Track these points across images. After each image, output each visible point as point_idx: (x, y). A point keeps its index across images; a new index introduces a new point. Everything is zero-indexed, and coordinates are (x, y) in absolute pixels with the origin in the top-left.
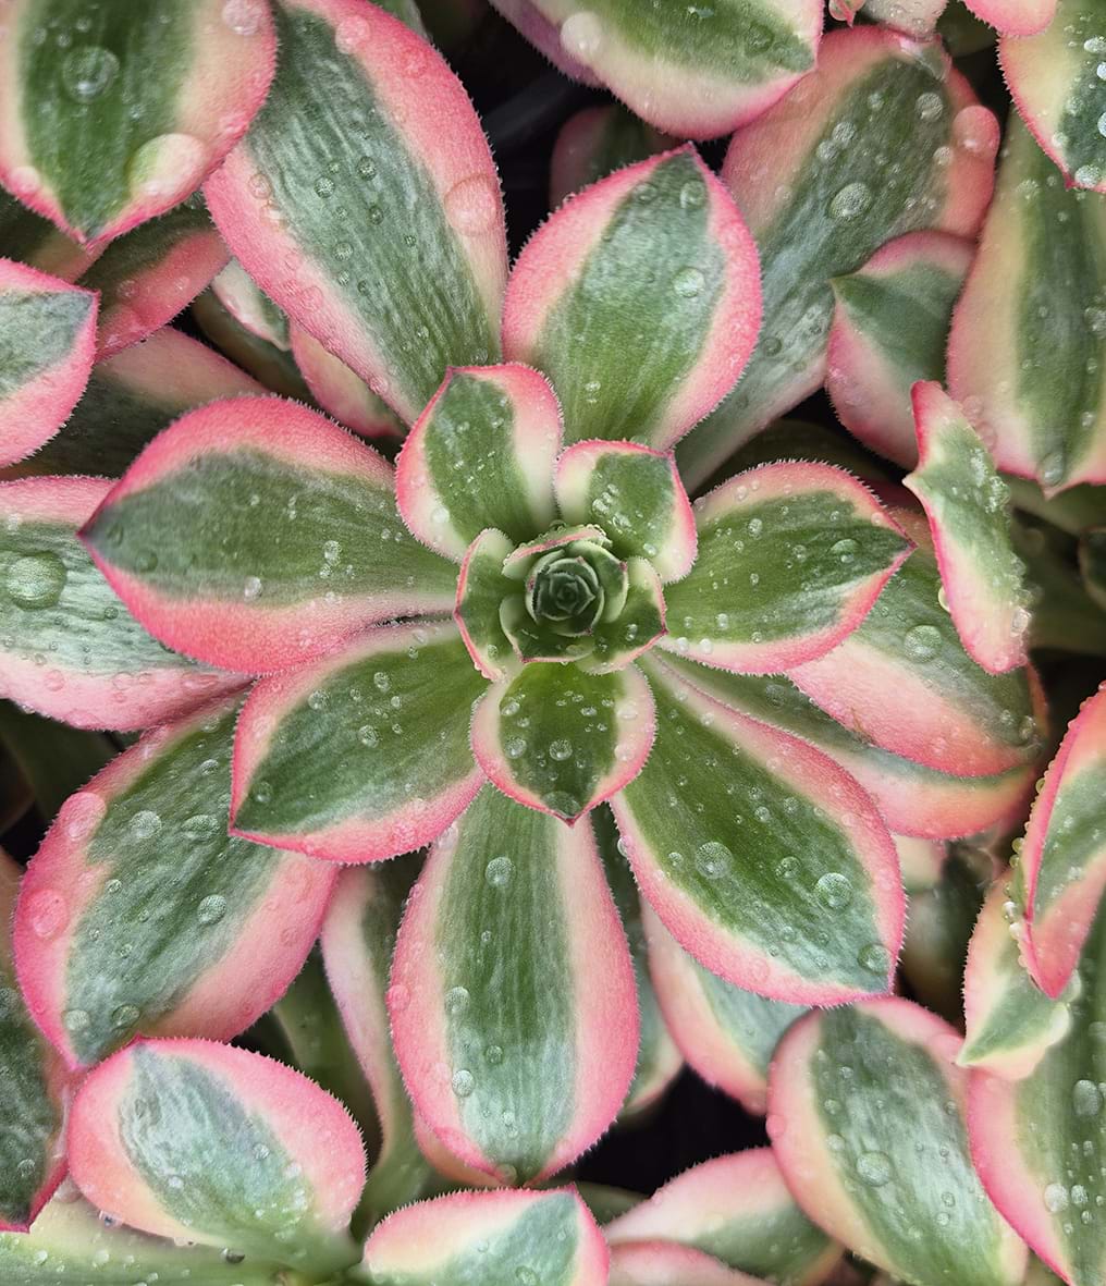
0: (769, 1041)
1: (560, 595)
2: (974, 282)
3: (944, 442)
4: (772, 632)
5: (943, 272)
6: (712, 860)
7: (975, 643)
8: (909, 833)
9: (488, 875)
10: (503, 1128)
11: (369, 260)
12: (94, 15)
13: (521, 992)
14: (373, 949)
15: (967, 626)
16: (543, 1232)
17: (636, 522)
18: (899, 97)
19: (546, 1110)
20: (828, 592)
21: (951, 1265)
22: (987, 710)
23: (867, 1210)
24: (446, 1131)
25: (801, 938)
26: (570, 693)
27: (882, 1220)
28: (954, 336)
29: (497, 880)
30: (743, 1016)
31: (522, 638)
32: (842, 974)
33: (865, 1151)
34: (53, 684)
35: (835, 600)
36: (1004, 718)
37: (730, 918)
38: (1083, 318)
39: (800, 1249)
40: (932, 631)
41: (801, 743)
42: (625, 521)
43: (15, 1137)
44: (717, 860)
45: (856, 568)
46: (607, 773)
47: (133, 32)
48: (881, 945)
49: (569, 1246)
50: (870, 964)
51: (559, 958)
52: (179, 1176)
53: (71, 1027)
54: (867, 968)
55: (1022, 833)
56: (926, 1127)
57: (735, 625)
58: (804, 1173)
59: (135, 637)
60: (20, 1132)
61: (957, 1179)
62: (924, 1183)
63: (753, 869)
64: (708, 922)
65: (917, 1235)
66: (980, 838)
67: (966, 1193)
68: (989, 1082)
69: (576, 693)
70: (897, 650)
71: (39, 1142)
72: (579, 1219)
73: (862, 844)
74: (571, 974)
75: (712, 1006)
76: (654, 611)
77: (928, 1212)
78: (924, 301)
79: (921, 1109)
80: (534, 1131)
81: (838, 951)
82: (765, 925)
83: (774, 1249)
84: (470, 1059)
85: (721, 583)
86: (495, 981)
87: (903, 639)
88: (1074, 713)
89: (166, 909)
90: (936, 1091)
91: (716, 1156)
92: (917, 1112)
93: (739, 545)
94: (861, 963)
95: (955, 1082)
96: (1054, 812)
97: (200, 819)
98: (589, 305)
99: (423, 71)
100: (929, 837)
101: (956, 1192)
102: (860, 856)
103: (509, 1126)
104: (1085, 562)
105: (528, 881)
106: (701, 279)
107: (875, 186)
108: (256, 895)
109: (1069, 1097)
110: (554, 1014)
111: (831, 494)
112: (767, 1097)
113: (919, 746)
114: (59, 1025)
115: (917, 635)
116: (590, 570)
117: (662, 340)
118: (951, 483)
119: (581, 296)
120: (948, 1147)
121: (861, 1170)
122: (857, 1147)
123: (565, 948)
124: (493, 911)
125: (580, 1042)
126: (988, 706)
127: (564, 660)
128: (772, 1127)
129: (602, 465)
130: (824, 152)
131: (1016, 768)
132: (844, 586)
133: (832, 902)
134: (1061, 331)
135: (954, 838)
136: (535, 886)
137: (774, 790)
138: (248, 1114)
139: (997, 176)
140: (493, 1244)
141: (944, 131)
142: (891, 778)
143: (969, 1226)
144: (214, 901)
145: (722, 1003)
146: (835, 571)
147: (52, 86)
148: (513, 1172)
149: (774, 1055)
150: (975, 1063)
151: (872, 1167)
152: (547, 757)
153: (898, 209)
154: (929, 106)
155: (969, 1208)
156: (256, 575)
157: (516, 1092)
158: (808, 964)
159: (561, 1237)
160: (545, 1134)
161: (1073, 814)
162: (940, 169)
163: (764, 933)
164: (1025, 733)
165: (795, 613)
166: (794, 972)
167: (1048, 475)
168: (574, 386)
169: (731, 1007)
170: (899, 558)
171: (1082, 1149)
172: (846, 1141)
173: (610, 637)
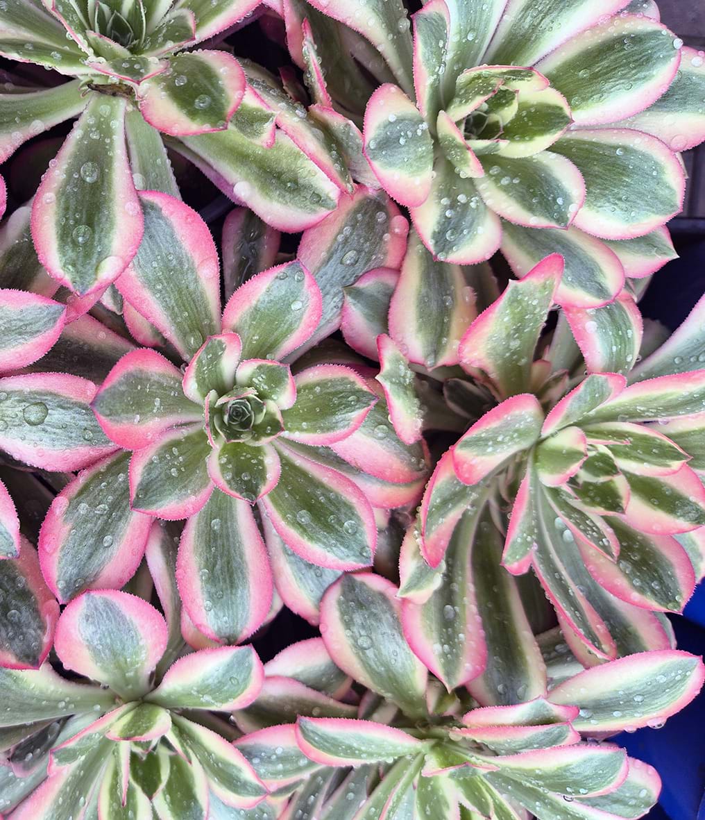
0: (319, 594)
1: (234, 414)
2: (398, 288)
3: (390, 361)
4: (325, 430)
5: (387, 285)
6: (304, 517)
7: (401, 434)
8: (377, 506)
9: (212, 526)
10: (224, 624)
11: (168, 289)
12: (81, 212)
13: (228, 570)
14: (166, 557)
15: (399, 428)
16: (240, 662)
17: (271, 388)
18: (369, 214)
19: (240, 616)
20: (347, 415)
21: (397, 681)
22: (406, 457)
23: (362, 660)
24: (200, 625)
25: (339, 545)
26: (244, 454)
27: (368, 664)
28: (391, 310)
29: (215, 528)
30: (308, 584)
31: (225, 433)
32: (354, 558)
33: (361, 636)
34: (40, 454)
35: (349, 418)
36: (413, 460)
37: (311, 538)
38: (442, 300)
39: (334, 680)
40: (385, 427)
41: (335, 471)
42: (266, 387)
43: (30, 634)
44: (305, 517)
45: (357, 406)
46: (264, 485)
47: (96, 219)
48: (368, 547)
49: (250, 668)
50: (364, 554)
51: (241, 559)
52: (101, 644)
53: (60, 587)
54: (363, 556)
55: (420, 505)
56: (385, 624)
57: (310, 427)
58: (335, 646)
59: (73, 435)
60: (32, 632)
61: (398, 645)
62: (385, 647)
63: (320, 520)
64: (303, 540)
65: (383, 669)
66: (404, 508)
67: (402, 650)
68: (411, 606)
69: (247, 454)
70: (372, 435)
71: (39, 635)
72: (254, 657)
73: (360, 510)
74: (247, 564)
75: (296, 580)
76: (278, 422)
77: (387, 659)
78: (380, 296)
79: (383, 617)
80: (235, 624)
81: (353, 549)
82: (325, 540)
83: (324, 679)
84: (210, 597)
85: (304, 410)
86: (218, 567)
87: (373, 430)
88: (439, 458)
89: (91, 541)
90: (389, 610)
91: (299, 641)
92: (381, 618)
93: (311, 397)
94: (361, 554)
95: (396, 606)
96: (432, 497)
97: (102, 506)
98: (259, 313)
99: (193, 222)
100: (383, 507)
101: (398, 650)
102: (360, 514)
103: (226, 622)
104: (446, 393)
105: (227, 528)
106: (301, 304)
107: (359, 252)
108: (122, 535)
109: (442, 611)
110: (241, 579)
111: (347, 378)
112: (319, 617)
113: (380, 472)
114: (56, 586)
115: (379, 429)
116: (248, 404)
117: (285, 324)
118: (392, 377)
119: (256, 309)
120: (394, 632)
121: (359, 644)
122: (357, 634)
123: (243, 554)
124: (215, 541)
125: (251, 590)
126: (406, 456)
127: (241, 441)
128: (322, 629)
129: (260, 367)
130: (340, 238)
131: (418, 480)
132: (353, 413)
133: (350, 531)
134: (434, 306)
135: (394, 508)
136: (230, 530)
137: (326, 490)
138: (128, 619)
139: (408, 243)
140: (221, 668)
141: (387, 227)
142: (369, 484)
143: (403, 663)
144: (108, 538)
145: (300, 579)
146: (349, 407)
147: (69, 240)
148: (227, 641)
149: (322, 599)
150: (404, 596)
151: (363, 642)
152: (241, 480)
153: (369, 260)
154: (381, 217)
155: (403, 656)
156: (138, 414)
157: (228, 609)
158: (341, 555)
159: (247, 665)
160: (239, 626)
161: (440, 497)
162: (385, 242)
163: (324, 544)
164: (421, 466)
165: (334, 423)
166: (336, 558)
167: (429, 363)
168: (248, 337)
169: (304, 580)
170: (373, 403)
171: (447, 631)
172: (353, 632)
173: (259, 432)
